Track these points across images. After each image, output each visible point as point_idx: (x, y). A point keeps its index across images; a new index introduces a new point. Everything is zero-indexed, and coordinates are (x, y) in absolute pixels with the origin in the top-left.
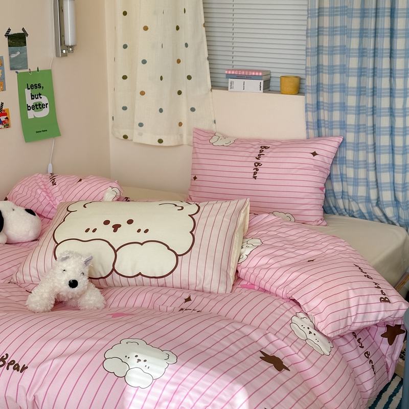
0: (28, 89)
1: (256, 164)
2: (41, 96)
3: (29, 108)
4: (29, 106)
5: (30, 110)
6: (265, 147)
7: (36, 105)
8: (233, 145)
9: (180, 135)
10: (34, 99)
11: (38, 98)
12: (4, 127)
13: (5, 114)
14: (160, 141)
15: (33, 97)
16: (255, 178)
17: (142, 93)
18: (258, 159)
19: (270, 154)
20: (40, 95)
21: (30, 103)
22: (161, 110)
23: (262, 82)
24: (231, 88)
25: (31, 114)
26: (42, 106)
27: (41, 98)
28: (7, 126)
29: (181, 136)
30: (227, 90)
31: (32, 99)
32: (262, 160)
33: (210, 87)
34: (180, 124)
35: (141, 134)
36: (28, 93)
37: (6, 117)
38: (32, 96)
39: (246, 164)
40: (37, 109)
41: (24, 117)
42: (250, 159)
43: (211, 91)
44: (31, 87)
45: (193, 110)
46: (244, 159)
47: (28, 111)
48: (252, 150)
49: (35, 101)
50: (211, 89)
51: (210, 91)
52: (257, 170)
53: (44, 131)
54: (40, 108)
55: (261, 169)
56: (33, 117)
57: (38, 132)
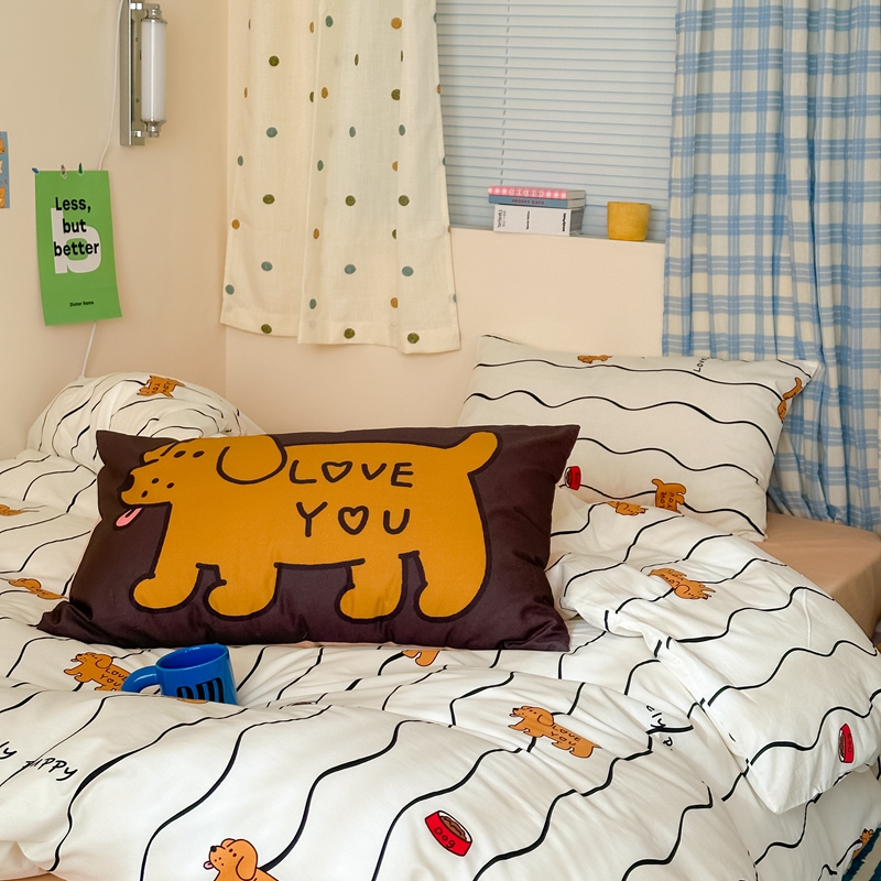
0: (58, 209)
2: (85, 227)
3: (58, 251)
4: (59, 247)
5: (60, 254)
7: (74, 246)
10: (68, 231)
11: (78, 230)
15: (67, 227)
20: (82, 223)
21: (62, 239)
23: (568, 212)
24: (499, 226)
25: (62, 264)
26: (87, 249)
27: (84, 231)
30: (492, 229)
31: (65, 231)
36: (57, 217)
38: (65, 224)
40: (76, 253)
41: (45, 269)
44: (64, 205)
47: (56, 258)
49: (72, 236)
53: (88, 303)
54: (83, 253)
56: (66, 271)
57: (75, 305)
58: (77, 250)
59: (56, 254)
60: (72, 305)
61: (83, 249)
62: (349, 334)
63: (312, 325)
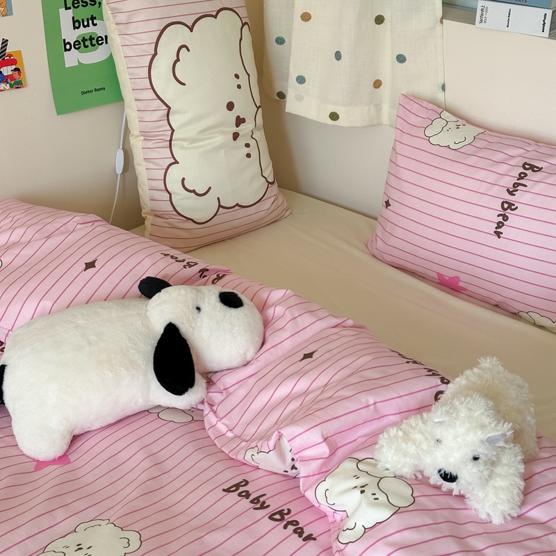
0: (67, 9)
1: (506, 206)
2: (95, 22)
3: (68, 47)
4: (69, 43)
5: (70, 50)
6: (533, 168)
7: (84, 40)
8: (470, 149)
9: (376, 105)
10: (78, 28)
11: (88, 25)
12: (11, 87)
13: (14, 62)
14: (334, 116)
15: (76, 24)
16: (498, 234)
17: (306, 17)
18: (511, 193)
19: (539, 188)
20: (93, 18)
21: (71, 35)
22: (338, 56)
23: (549, 13)
24: (481, 21)
25: (72, 58)
26: (97, 41)
27: (96, 25)
28: (18, 85)
29: (378, 107)
30: (474, 23)
31: (75, 28)
32: (520, 197)
33: (439, 13)
34: (377, 84)
35: (299, 98)
36: (66, 17)
37: (14, 67)
38: (74, 22)
39: (485, 200)
40: (87, 47)
41: (55, 65)
42: (495, 191)
43: (441, 22)
44: (73, 4)
45: (401, 59)
46: (483, 188)
47: (66, 53)
48: (502, 168)
49: (82, 31)
50: (442, 18)
51: (439, 23)
52: (505, 218)
53: (99, 90)
54: (94, 45)
55: (513, 219)
56: (77, 64)
57: (86, 93)
58: (88, 43)
59: (66, 50)
60: (83, 93)
61: (94, 42)
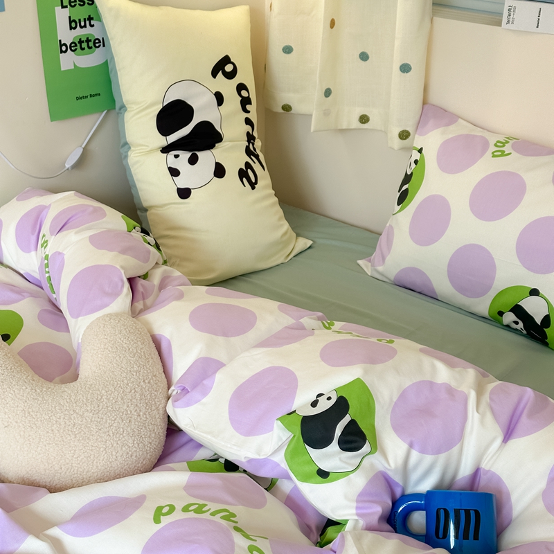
0: (63, 7)
3: (64, 48)
5: (65, 52)
11: (85, 26)
15: (73, 24)
20: (90, 19)
24: (508, 21)
25: (68, 61)
26: (94, 43)
27: (93, 26)
36: (62, 16)
38: (70, 22)
40: (82, 49)
44: (70, 2)
47: (61, 55)
49: (79, 32)
53: (94, 96)
54: (90, 48)
56: (73, 68)
57: (81, 98)
58: (84, 45)
59: (62, 52)
60: (78, 98)
61: (91, 44)
62: (364, 119)
63: (326, 113)
